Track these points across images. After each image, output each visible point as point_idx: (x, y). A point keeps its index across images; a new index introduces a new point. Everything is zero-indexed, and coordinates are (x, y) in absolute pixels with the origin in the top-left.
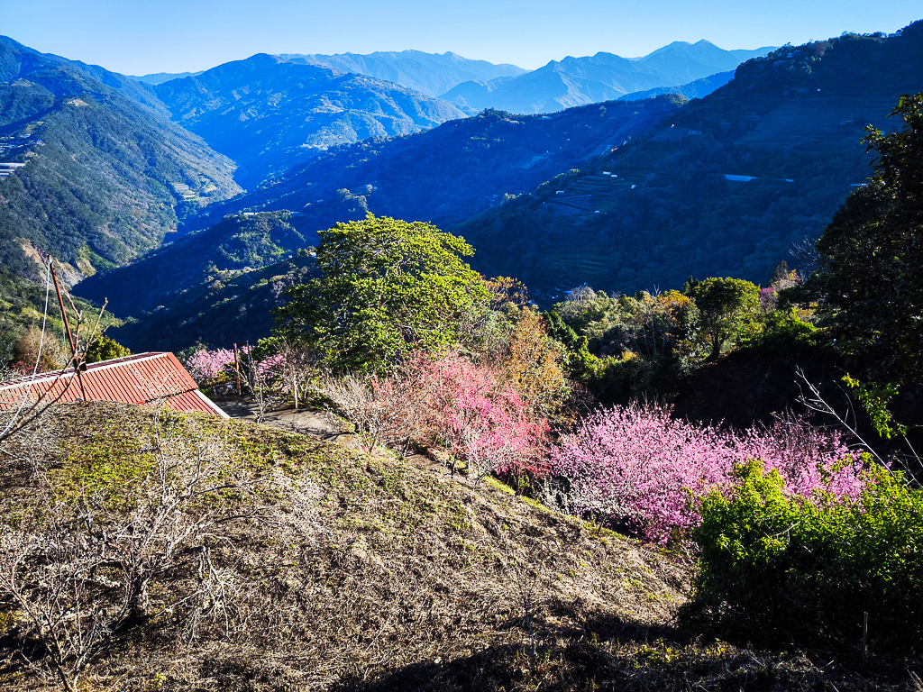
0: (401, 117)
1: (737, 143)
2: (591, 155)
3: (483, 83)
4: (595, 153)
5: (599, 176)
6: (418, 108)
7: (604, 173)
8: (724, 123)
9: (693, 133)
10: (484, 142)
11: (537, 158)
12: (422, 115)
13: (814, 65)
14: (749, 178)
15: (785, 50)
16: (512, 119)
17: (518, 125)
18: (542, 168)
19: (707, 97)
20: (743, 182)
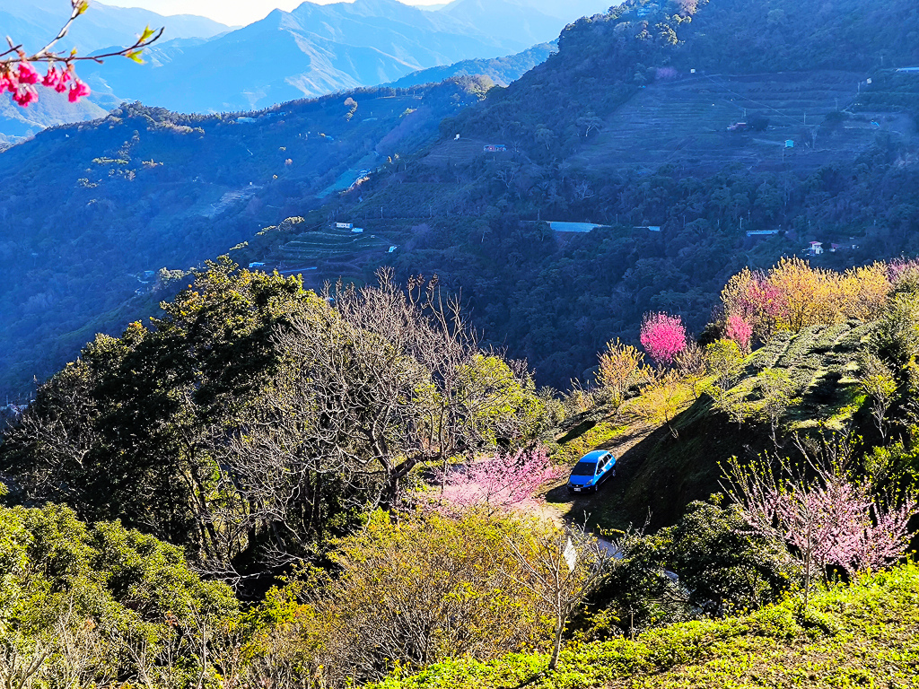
1: (565, 166)
4: (337, 186)
5: (330, 231)
7: (340, 225)
8: (542, 131)
9: (491, 148)
10: (123, 167)
11: (231, 197)
13: (681, 30)
14: (588, 227)
16: (178, 124)
17: (189, 134)
18: (240, 216)
19: (514, 84)
20: (578, 235)
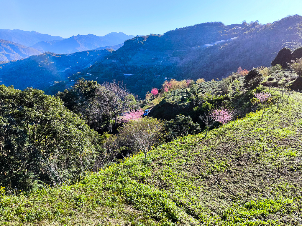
0: (14, 54)
1: (126, 64)
2: (85, 67)
3: (48, 42)
4: (86, 67)
6: (21, 50)
7: (87, 74)
8: (122, 58)
9: (113, 61)
10: (46, 63)
11: (67, 69)
12: (23, 53)
13: (144, 42)
15: (137, 37)
16: (56, 55)
17: (58, 57)
18: (69, 72)
19: (117, 50)
20: (129, 76)
